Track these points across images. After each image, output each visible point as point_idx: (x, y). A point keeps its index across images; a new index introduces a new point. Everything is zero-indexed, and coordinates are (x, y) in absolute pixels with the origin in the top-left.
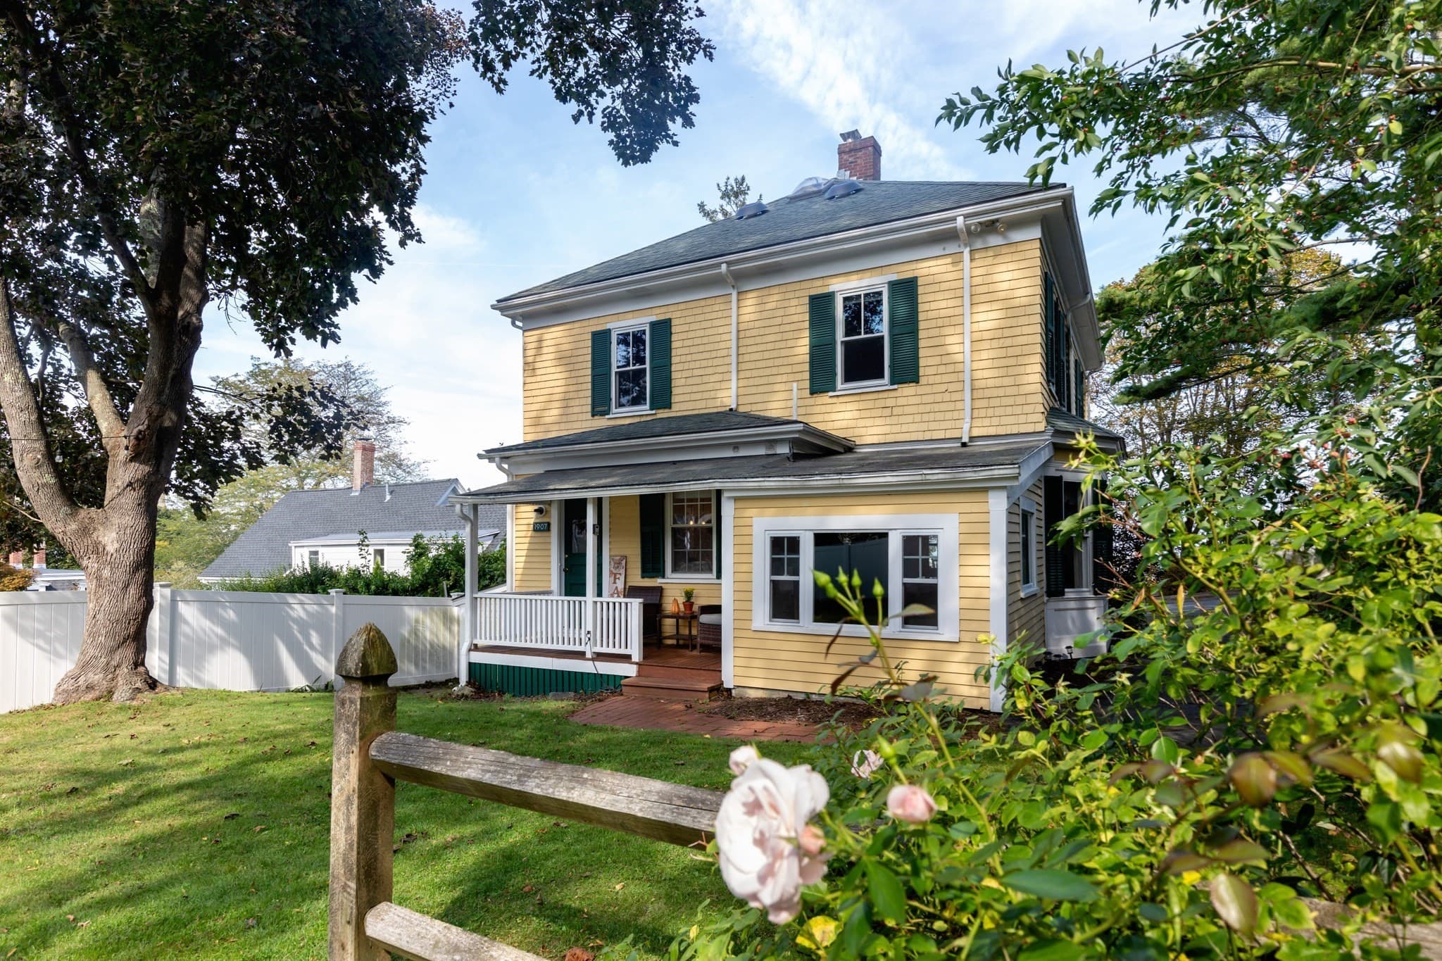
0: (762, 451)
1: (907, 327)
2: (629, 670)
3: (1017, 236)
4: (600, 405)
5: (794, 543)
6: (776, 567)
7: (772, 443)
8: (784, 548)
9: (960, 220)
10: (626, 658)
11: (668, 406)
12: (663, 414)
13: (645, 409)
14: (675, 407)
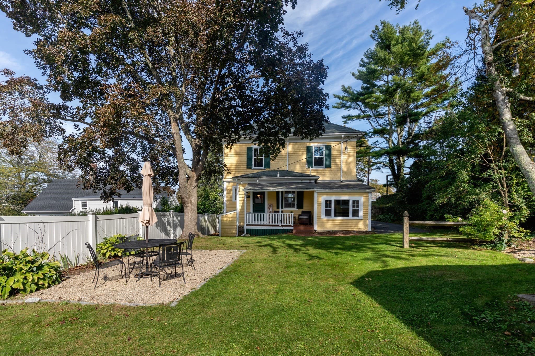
0: (308, 182)
1: (329, 156)
2: (292, 228)
3: (352, 140)
4: (249, 166)
5: (330, 202)
6: (326, 206)
7: (310, 180)
8: (328, 203)
9: (343, 136)
10: (290, 226)
11: (269, 168)
12: (267, 170)
13: (263, 168)
14: (271, 168)
